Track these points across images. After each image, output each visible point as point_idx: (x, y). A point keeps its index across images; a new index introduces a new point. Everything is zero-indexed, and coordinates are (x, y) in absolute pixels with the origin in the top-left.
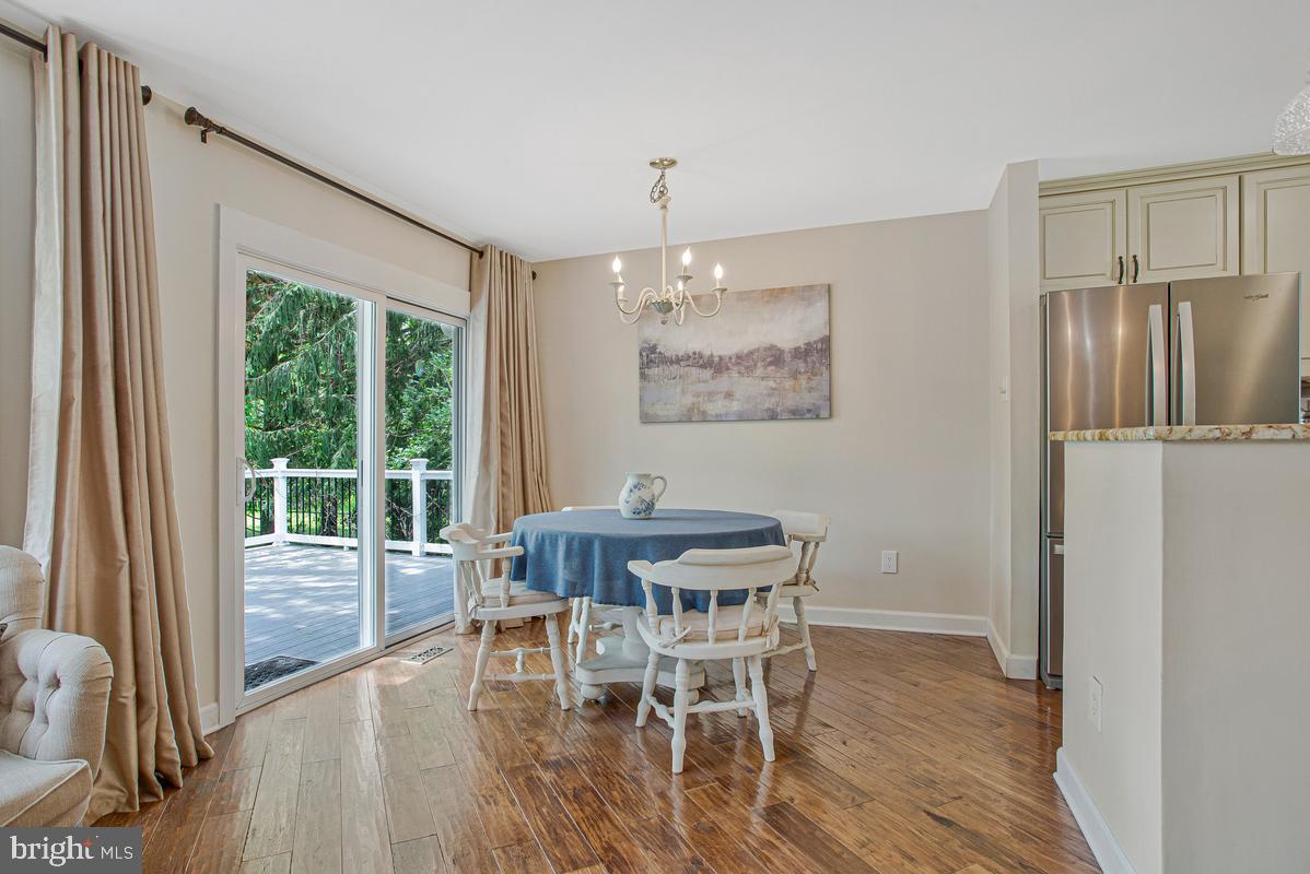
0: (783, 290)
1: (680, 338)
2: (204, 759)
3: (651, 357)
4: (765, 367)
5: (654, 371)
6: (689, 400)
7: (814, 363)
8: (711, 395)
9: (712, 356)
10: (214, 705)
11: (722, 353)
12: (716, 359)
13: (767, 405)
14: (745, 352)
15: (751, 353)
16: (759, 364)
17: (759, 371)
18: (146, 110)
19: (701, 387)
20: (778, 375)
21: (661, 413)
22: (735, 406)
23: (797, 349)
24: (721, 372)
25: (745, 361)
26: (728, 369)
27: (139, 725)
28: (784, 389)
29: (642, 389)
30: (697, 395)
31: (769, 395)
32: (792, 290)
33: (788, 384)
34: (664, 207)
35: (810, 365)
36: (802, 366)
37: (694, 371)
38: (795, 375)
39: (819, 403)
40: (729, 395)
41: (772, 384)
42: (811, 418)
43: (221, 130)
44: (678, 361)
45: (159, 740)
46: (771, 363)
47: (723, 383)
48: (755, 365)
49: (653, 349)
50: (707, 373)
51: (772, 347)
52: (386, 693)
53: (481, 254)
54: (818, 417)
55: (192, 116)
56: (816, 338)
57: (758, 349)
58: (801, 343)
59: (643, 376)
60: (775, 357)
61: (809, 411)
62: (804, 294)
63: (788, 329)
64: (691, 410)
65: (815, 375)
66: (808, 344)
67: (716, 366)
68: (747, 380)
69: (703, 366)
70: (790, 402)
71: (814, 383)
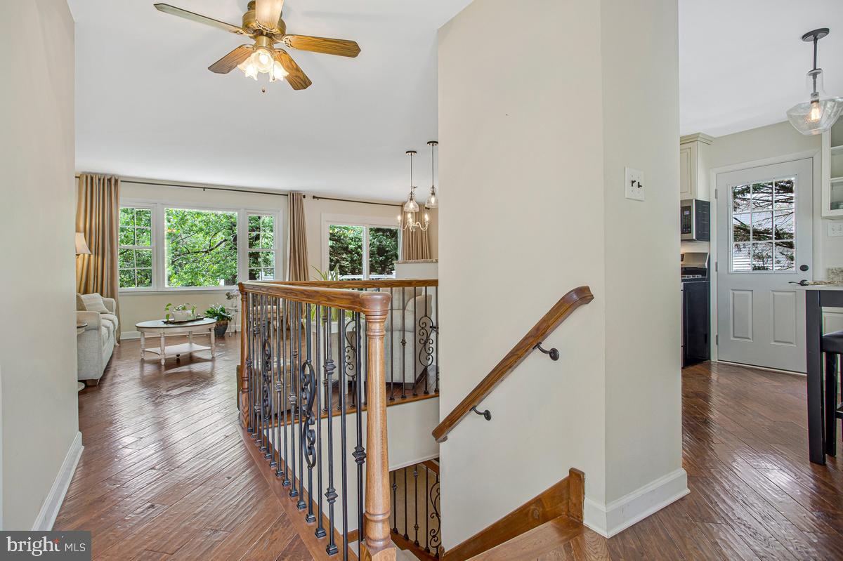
18: (304, 200)
43: (320, 198)
53: (403, 206)
55: (314, 197)
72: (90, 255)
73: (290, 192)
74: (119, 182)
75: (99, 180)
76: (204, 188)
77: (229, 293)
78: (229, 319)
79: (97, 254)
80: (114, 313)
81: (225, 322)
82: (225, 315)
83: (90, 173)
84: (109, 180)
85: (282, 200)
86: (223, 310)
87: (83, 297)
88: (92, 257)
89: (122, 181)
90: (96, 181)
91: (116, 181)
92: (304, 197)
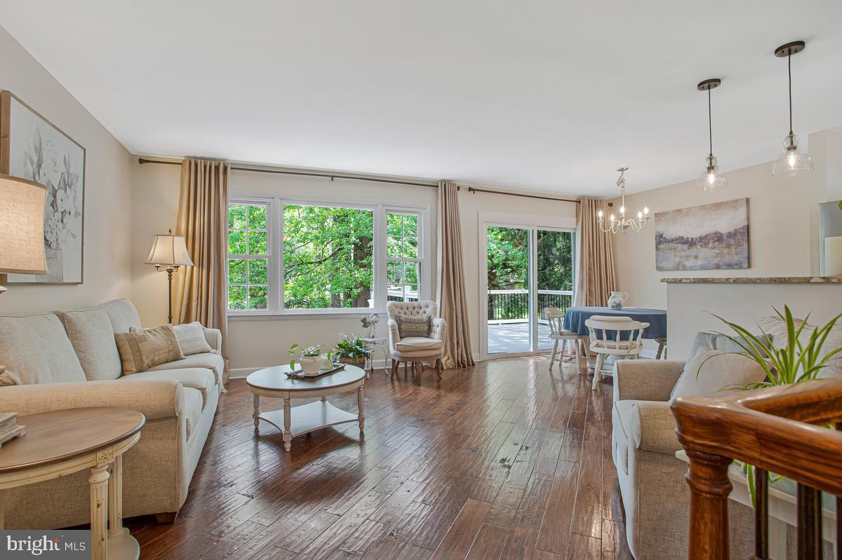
0: (722, 203)
1: (674, 230)
2: (473, 364)
3: (660, 240)
4: (714, 242)
5: (662, 246)
6: (678, 260)
7: (739, 239)
8: (687, 257)
9: (688, 238)
10: (478, 354)
11: (691, 237)
12: (690, 240)
13: (714, 262)
14: (704, 235)
15: (706, 236)
16: (711, 241)
17: (711, 245)
18: (458, 193)
19: (683, 253)
20: (720, 246)
21: (665, 266)
22: (699, 262)
23: (730, 233)
24: (692, 246)
25: (704, 241)
26: (695, 244)
27: (457, 349)
28: (723, 254)
29: (657, 255)
30: (681, 257)
31: (716, 257)
32: (727, 203)
33: (725, 251)
34: (623, 187)
35: (737, 241)
36: (732, 241)
37: (680, 246)
38: (729, 246)
39: (741, 260)
40: (696, 257)
41: (717, 251)
42: (738, 268)
43: (478, 190)
44: (672, 241)
45: (462, 354)
46: (716, 241)
47: (693, 251)
48: (709, 242)
49: (661, 236)
50: (686, 247)
51: (717, 233)
52: (536, 364)
53: (580, 202)
54: (741, 268)
55: (470, 189)
56: (740, 227)
57: (710, 234)
58: (732, 230)
59: (657, 249)
60: (719, 238)
61: (736, 264)
62: (733, 204)
63: (726, 223)
64: (679, 264)
65: (740, 246)
66: (736, 230)
67: (690, 243)
68: (705, 249)
69: (684, 243)
70: (727, 259)
71: (739, 251)
72: (193, 267)
73: (442, 181)
74: (229, 170)
75: (205, 167)
76: (333, 176)
77: (365, 319)
78: (367, 355)
79: (201, 265)
80: (219, 351)
81: (361, 360)
82: (363, 350)
83: (194, 158)
84: (217, 168)
85: (429, 192)
86: (359, 343)
87: (176, 328)
88: (195, 269)
89: (232, 168)
90: (201, 168)
91: (225, 169)
92: (458, 188)
